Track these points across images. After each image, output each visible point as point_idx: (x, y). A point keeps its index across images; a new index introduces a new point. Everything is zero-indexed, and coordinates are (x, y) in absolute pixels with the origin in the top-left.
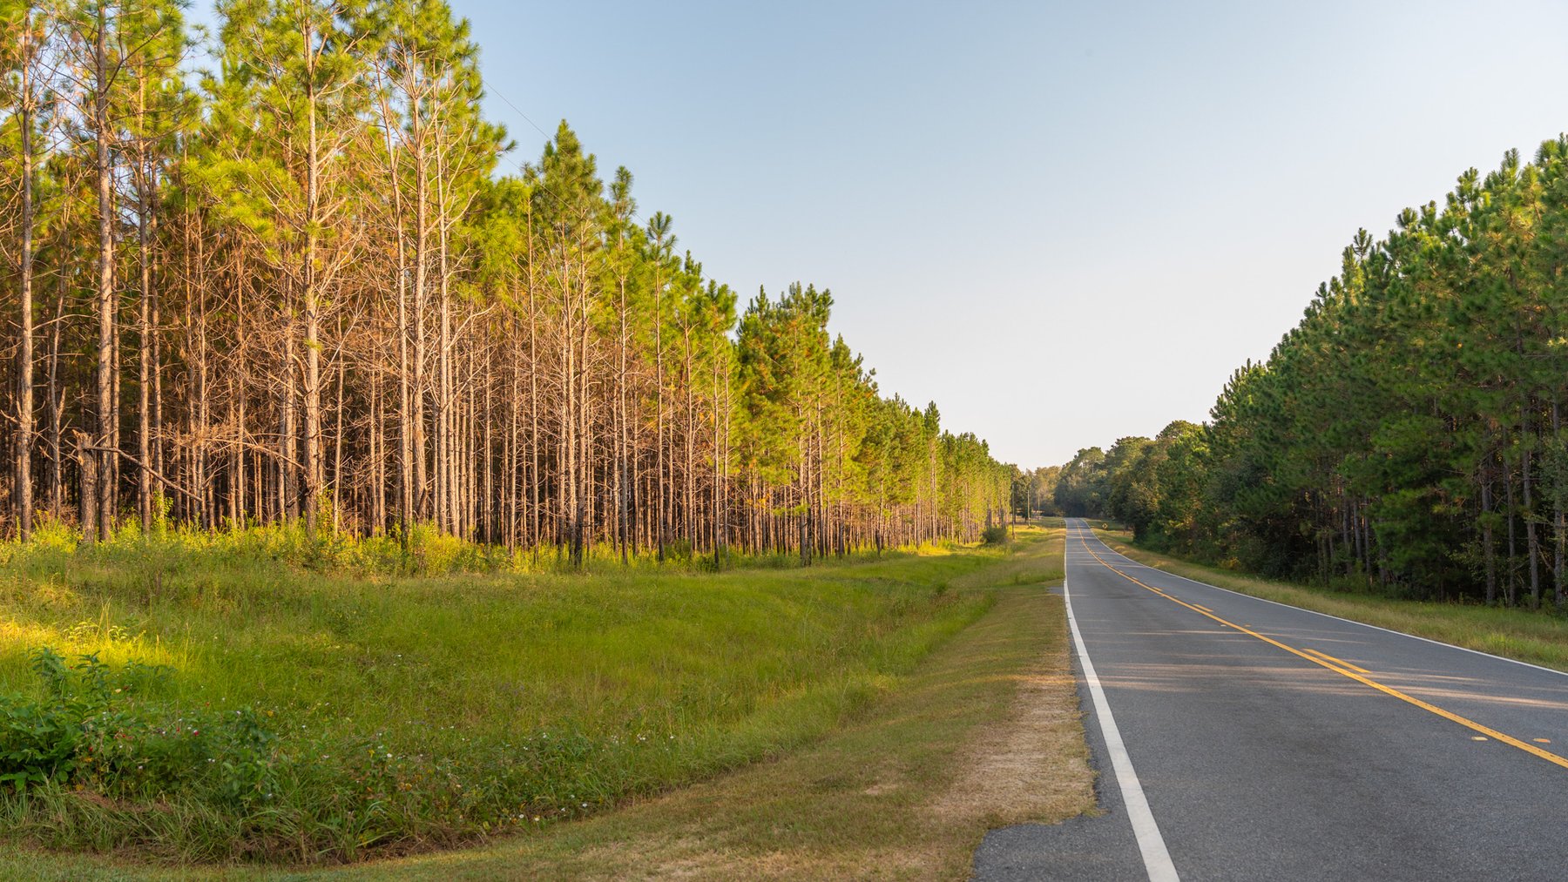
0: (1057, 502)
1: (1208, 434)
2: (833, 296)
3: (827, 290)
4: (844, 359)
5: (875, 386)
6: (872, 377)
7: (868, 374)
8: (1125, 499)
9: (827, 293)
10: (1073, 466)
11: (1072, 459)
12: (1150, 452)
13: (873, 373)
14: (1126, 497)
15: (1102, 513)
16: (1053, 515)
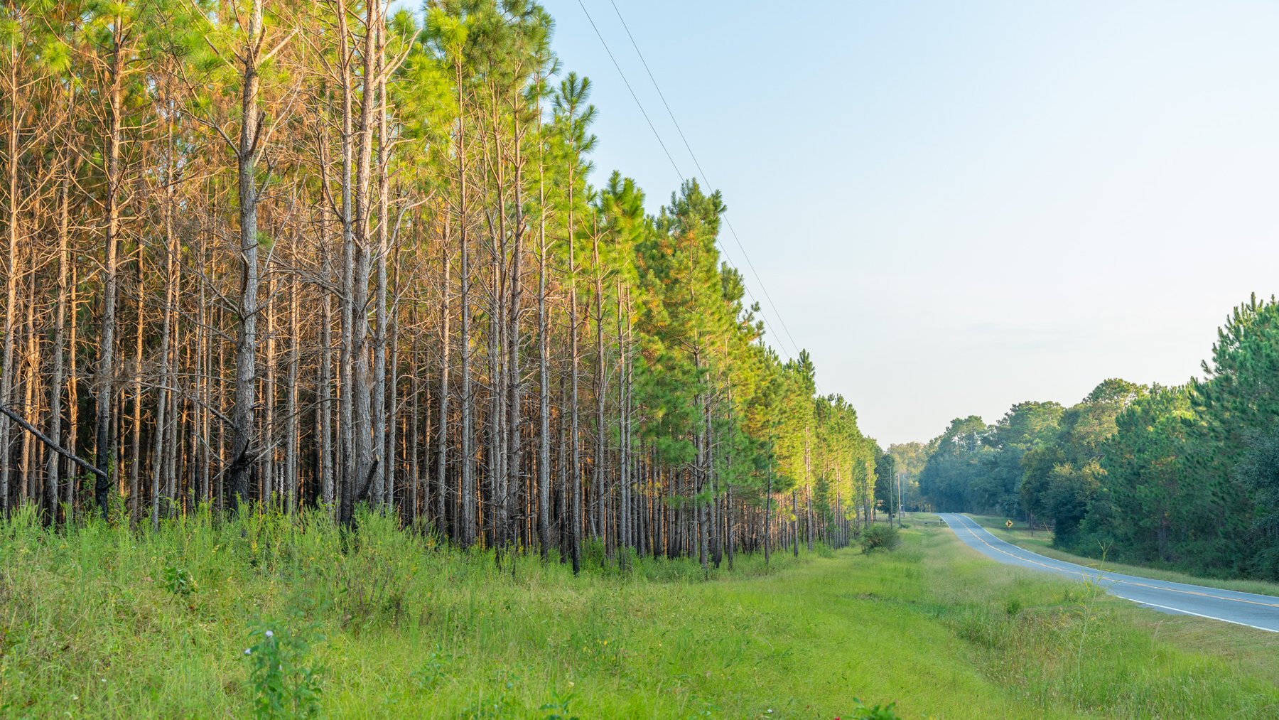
0: (924, 491)
1: (1203, 395)
2: (725, 200)
3: (718, 192)
4: (734, 288)
5: (760, 326)
6: (755, 314)
7: (750, 310)
8: (1044, 486)
9: (717, 196)
10: (946, 441)
11: (942, 432)
12: (1075, 422)
13: (756, 308)
14: (1047, 483)
15: (997, 507)
16: (917, 509)
